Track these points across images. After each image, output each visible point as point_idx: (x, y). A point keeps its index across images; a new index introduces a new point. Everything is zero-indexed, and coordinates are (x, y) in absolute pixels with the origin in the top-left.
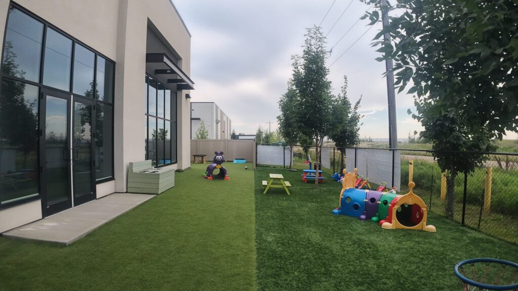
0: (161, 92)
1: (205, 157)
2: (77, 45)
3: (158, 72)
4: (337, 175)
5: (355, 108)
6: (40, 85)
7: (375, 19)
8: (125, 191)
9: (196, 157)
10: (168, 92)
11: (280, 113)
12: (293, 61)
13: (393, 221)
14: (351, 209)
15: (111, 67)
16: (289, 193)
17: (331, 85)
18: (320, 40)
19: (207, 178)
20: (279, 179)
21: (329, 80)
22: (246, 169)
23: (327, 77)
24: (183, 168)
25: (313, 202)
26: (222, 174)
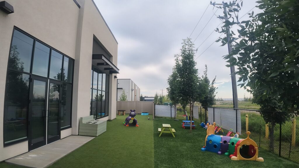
0: (100, 75)
1: (125, 111)
2: (52, 51)
3: (99, 64)
4: (203, 123)
5: (212, 84)
6: (30, 74)
7: (225, 42)
8: (77, 134)
9: (119, 112)
10: (104, 75)
11: (168, 86)
12: (176, 58)
13: (238, 155)
14: (212, 147)
15: (72, 62)
16: (174, 136)
17: (198, 71)
18: (191, 46)
19: (125, 125)
20: (169, 128)
21: (196, 68)
22: (149, 119)
23: (195, 67)
24: (112, 119)
25: (189, 142)
26: (135, 123)
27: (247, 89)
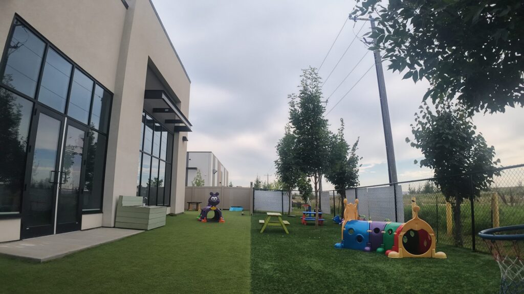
0: (157, 134)
1: (199, 204)
2: (76, 71)
3: (156, 110)
4: (338, 217)
5: (352, 150)
6: (35, 101)
7: (365, 10)
8: (113, 226)
9: (190, 204)
11: (277, 157)
12: (290, 100)
13: (400, 249)
14: (354, 241)
15: (109, 98)
16: (287, 232)
18: (316, 80)
19: (200, 221)
20: (277, 216)
21: (325, 118)
23: (323, 115)
24: (176, 213)
25: (314, 239)
26: (217, 217)
27: (411, 142)
